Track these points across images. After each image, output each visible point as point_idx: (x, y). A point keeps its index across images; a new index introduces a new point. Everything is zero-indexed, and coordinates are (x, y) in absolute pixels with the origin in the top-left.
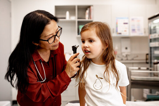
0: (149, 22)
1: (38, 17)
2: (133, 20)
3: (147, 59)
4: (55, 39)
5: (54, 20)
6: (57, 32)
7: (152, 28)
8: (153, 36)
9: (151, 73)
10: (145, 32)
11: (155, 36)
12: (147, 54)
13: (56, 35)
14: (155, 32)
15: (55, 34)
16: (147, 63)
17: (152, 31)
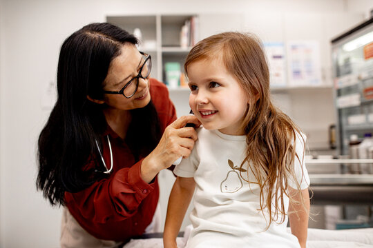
0: (333, 49)
1: (92, 41)
2: (294, 48)
3: (331, 142)
4: (137, 85)
5: (128, 43)
6: (141, 69)
7: (341, 62)
8: (344, 82)
9: (342, 166)
10: (324, 78)
11: (349, 80)
12: (332, 127)
13: (140, 76)
14: (349, 72)
15: (137, 74)
16: (333, 148)
17: (343, 70)
